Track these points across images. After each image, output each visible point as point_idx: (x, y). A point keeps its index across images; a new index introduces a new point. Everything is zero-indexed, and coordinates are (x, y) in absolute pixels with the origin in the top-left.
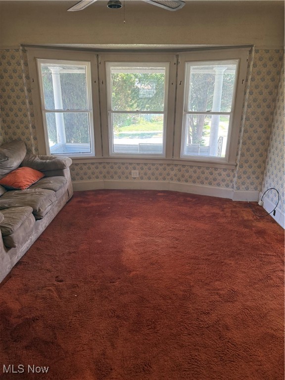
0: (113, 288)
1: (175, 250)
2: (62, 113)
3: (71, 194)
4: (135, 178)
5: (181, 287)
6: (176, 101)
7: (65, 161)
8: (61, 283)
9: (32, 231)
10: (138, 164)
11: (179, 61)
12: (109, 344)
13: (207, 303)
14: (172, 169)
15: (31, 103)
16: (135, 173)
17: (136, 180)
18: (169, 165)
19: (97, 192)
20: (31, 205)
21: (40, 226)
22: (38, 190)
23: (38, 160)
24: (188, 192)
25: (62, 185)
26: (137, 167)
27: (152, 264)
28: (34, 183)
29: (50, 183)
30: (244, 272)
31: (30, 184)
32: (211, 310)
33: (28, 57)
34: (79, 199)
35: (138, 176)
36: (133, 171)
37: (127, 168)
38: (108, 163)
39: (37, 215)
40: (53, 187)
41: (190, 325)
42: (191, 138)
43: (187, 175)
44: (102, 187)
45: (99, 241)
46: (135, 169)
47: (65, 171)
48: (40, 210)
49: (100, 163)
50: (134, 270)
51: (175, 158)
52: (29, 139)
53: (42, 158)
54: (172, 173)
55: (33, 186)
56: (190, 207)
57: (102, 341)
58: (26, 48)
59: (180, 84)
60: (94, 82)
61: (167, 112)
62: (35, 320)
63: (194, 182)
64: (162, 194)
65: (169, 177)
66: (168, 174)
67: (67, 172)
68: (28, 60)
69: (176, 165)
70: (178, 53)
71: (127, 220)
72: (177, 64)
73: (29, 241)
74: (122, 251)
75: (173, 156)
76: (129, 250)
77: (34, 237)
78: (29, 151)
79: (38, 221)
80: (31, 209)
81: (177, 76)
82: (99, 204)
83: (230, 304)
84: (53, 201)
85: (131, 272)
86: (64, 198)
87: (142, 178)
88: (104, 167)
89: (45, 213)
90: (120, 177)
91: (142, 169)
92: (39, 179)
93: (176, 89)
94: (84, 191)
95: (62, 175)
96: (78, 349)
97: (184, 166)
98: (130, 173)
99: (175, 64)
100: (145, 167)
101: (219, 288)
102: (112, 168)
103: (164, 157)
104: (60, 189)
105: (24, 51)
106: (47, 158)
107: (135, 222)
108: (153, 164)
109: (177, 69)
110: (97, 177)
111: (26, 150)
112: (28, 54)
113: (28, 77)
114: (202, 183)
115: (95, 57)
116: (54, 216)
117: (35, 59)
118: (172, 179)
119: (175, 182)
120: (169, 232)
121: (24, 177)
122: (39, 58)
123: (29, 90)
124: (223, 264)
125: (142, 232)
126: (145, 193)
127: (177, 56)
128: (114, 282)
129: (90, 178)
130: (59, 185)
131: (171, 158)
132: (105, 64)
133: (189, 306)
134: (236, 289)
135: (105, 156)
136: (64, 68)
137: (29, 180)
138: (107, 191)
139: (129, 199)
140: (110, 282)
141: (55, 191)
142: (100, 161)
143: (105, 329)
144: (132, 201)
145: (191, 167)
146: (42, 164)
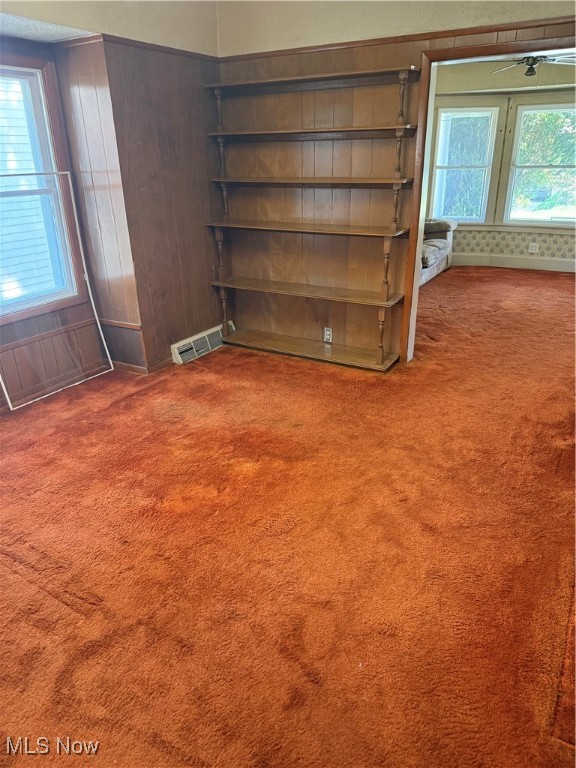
3: (449, 263)
4: (532, 254)
10: (540, 235)
16: (534, 247)
17: (534, 257)
26: (538, 239)
35: (537, 251)
36: (531, 244)
37: (524, 240)
38: (499, 232)
40: (437, 246)
46: (534, 241)
47: (448, 234)
49: (489, 232)
60: (499, 131)
87: (542, 254)
88: (494, 238)
89: (430, 264)
90: (512, 252)
91: (545, 241)
95: (445, 238)
98: (527, 247)
102: (504, 239)
108: (561, 236)
115: (506, 100)
130: (442, 246)
132: (517, 108)
142: (489, 229)
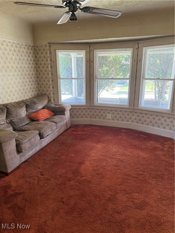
0: (68, 184)
1: (117, 168)
2: (76, 80)
3: (69, 126)
4: (109, 119)
5: (110, 192)
6: (136, 71)
7: (66, 107)
8: (42, 176)
9: (37, 145)
10: (111, 111)
11: (139, 46)
12: (51, 217)
13: (122, 206)
14: (133, 115)
15: (52, 74)
16: (109, 116)
17: (110, 121)
18: (131, 112)
19: (86, 126)
20: (38, 130)
21: (43, 142)
22: (46, 122)
23: (53, 105)
24: (144, 131)
25: (62, 120)
26: (111, 112)
27: (98, 174)
28: (47, 118)
29: (55, 118)
30: (159, 191)
31: (45, 118)
32: (123, 211)
33: (51, 49)
34: (73, 129)
35: (111, 118)
36: (108, 115)
37: (104, 113)
38: (93, 109)
39: (41, 136)
40: (55, 121)
41: (104, 218)
42: (157, 95)
43: (143, 119)
44: (89, 123)
45: (73, 155)
46: (109, 113)
47: (66, 112)
48: (43, 133)
49: (89, 109)
50: (85, 176)
51: (135, 108)
52: (50, 94)
53: (55, 105)
54: (133, 117)
55: (46, 119)
56: (140, 141)
57: (48, 214)
58: (51, 45)
59: (140, 61)
61: (130, 79)
62: (19, 194)
63: (148, 124)
64: (125, 131)
65: (131, 120)
66: (131, 118)
67: (67, 113)
68: (52, 51)
69: (136, 113)
70: (138, 42)
71: (95, 144)
72: (138, 49)
73: (34, 150)
74: (83, 163)
75: (134, 106)
76: (87, 163)
77: (38, 148)
78: (49, 101)
79: (42, 139)
80: (38, 132)
81: (137, 56)
82: (83, 133)
83: (138, 210)
84: (53, 129)
85: (83, 177)
86: (63, 128)
87: (113, 119)
88: (91, 112)
89: (46, 135)
90: (100, 118)
91: (113, 114)
92: (51, 116)
93: (137, 64)
94: (78, 125)
95: (64, 114)
96: (33, 216)
97: (141, 113)
98: (106, 116)
99: (136, 49)
100: (116, 113)
101: (135, 198)
102: (95, 112)
103: (128, 107)
104: (59, 122)
105: (50, 46)
106: (58, 105)
107: (99, 146)
108: (121, 111)
109: (138, 52)
110: (87, 117)
111: (47, 100)
112: (51, 48)
113: (51, 60)
114: (153, 125)
115: (88, 47)
116: (54, 137)
117: (55, 50)
118: (133, 121)
119: (135, 124)
120: (119, 155)
121: (42, 114)
122: (57, 49)
123: (51, 67)
124: (146, 182)
125: (100, 153)
126: (114, 129)
127: (138, 44)
128: (70, 181)
129: (82, 117)
130: (60, 120)
131: (132, 107)
132: (94, 51)
133: (109, 205)
134: (148, 200)
135: (92, 105)
136: (78, 54)
137: (44, 116)
138: (91, 126)
139: (102, 131)
140: (68, 181)
141: (56, 123)
142: (89, 107)
143: (53, 208)
144: (104, 133)
145: (146, 114)
146: (54, 108)
